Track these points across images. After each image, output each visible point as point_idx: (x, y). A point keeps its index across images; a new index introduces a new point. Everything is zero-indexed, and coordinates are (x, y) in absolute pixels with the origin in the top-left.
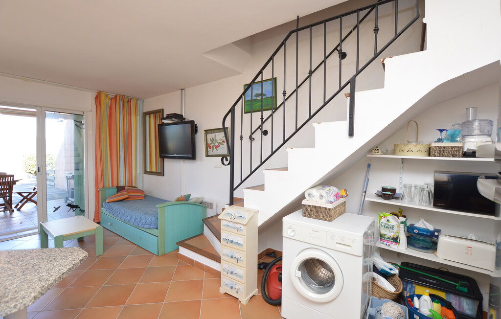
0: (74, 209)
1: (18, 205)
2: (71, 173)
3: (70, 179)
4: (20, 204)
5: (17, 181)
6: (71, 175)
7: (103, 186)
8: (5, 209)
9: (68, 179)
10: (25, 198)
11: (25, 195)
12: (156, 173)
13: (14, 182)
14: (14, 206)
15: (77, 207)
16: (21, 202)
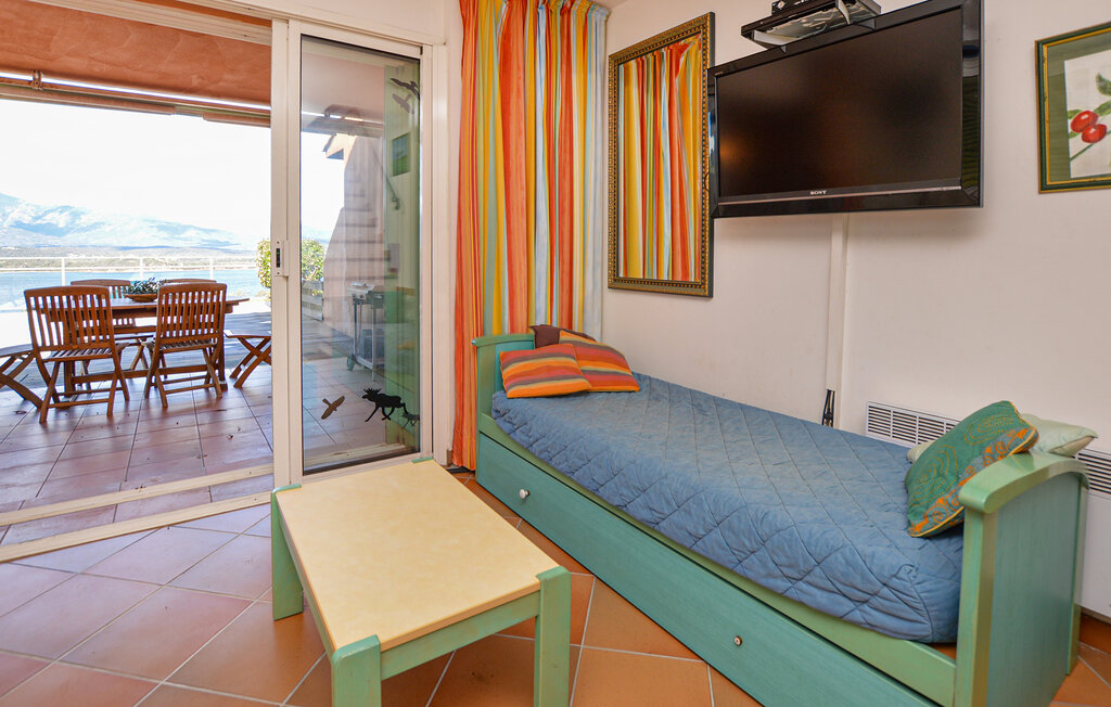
0: (388, 410)
1: (239, 370)
2: (365, 286)
3: (363, 302)
4: (244, 369)
5: (236, 303)
6: (366, 291)
7: (481, 331)
8: (207, 382)
9: (357, 301)
10: (254, 351)
11: (255, 342)
12: (675, 287)
13: (228, 306)
14: (228, 372)
15: (395, 402)
16: (245, 362)
